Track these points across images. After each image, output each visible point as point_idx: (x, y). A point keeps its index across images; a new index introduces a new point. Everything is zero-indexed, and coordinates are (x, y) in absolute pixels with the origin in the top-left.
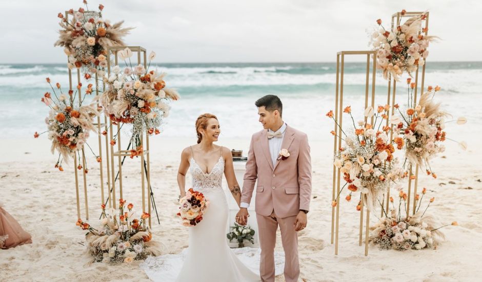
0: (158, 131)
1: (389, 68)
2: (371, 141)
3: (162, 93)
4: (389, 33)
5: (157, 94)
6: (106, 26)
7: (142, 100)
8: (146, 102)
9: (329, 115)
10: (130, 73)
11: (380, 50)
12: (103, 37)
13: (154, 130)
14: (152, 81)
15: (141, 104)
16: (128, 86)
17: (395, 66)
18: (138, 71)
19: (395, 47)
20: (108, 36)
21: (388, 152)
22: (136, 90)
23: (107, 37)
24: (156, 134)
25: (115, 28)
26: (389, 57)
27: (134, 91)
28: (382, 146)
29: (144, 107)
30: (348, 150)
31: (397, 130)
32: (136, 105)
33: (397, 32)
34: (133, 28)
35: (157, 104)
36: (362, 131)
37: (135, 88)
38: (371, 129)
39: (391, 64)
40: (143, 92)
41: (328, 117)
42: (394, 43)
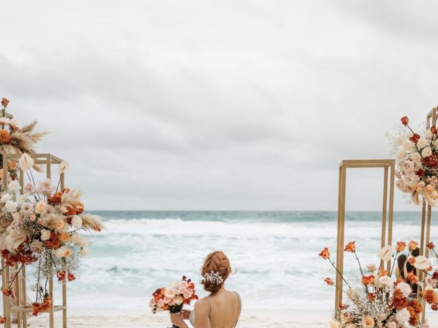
0: (72, 276)
1: (419, 189)
2: (388, 295)
3: (77, 219)
4: (419, 137)
5: (69, 221)
6: (13, 129)
7: (47, 229)
8: (53, 231)
9: (324, 254)
10: (33, 191)
11: (406, 162)
12: (7, 143)
13: (67, 274)
14: (64, 203)
15: (46, 235)
16: (27, 209)
17: (429, 186)
18: (43, 188)
19: (428, 158)
20: (15, 142)
21: (411, 311)
22: (38, 216)
23: (13, 144)
24: (70, 280)
25: (24, 132)
26: (419, 173)
27: (34, 217)
28: (402, 302)
29: (50, 240)
30: (352, 308)
31: (432, 281)
32: (38, 237)
33: (431, 135)
34: (49, 133)
35: (71, 236)
36: (372, 279)
37: (37, 212)
38: (386, 277)
39: (422, 183)
40: (48, 218)
41: (321, 257)
42: (427, 152)
